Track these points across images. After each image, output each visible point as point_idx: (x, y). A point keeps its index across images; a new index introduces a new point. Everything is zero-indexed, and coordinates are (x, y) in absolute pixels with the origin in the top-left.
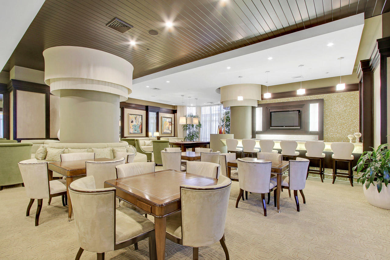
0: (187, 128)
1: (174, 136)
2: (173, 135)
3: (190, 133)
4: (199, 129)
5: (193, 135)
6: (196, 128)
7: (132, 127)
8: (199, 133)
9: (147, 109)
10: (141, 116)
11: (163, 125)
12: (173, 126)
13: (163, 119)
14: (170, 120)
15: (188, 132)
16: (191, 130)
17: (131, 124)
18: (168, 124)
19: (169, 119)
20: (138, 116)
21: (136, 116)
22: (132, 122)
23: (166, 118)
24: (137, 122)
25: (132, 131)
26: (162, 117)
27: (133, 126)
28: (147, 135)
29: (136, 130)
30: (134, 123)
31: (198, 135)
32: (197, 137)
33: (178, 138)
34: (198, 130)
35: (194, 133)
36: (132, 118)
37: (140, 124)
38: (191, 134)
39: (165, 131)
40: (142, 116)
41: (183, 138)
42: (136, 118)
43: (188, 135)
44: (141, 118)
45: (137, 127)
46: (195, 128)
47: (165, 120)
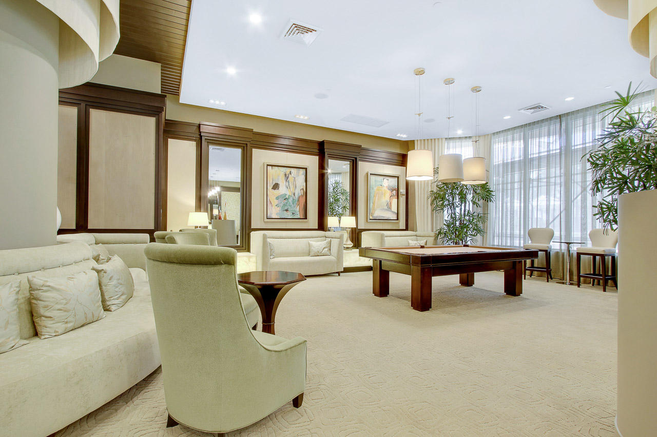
0: (446, 203)
1: (407, 229)
2: (403, 226)
3: (454, 219)
4: (486, 208)
5: (463, 226)
6: (474, 203)
7: (275, 202)
8: (483, 218)
9: (321, 150)
10: (302, 172)
11: (372, 195)
12: (403, 199)
13: (373, 179)
14: (393, 182)
15: (446, 215)
16: (458, 210)
17: (273, 194)
18: (388, 193)
19: (391, 179)
20: (293, 170)
21: (288, 170)
22: (276, 186)
23: (382, 178)
24: (291, 186)
25: (274, 212)
26: (367, 174)
27: (277, 198)
28: (322, 226)
29: (287, 210)
30: (283, 190)
31: (480, 225)
32: (478, 231)
33: (418, 233)
34: (480, 210)
35: (467, 218)
36: (276, 175)
37: (299, 192)
38: (458, 223)
39: (378, 213)
40: (306, 169)
41: (433, 234)
42: (286, 177)
43: (448, 226)
44: (303, 177)
45: (291, 200)
46: (471, 204)
47: (379, 184)
